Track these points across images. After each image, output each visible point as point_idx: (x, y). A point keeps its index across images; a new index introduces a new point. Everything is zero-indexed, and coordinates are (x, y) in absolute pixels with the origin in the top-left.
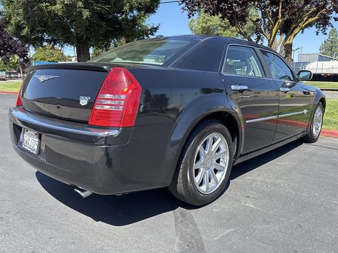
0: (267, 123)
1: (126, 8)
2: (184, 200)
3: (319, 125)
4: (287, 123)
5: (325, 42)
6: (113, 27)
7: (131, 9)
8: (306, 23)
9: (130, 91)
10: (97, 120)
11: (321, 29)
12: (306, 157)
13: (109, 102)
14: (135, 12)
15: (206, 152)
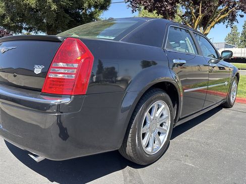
0: (196, 93)
1: (86, 5)
2: (131, 160)
3: (235, 94)
4: (210, 93)
5: (229, 34)
6: (76, 20)
7: (90, 6)
8: (219, 18)
9: (83, 60)
10: (50, 88)
11: (230, 23)
12: (227, 120)
13: (63, 71)
14: (93, 9)
15: (152, 117)
